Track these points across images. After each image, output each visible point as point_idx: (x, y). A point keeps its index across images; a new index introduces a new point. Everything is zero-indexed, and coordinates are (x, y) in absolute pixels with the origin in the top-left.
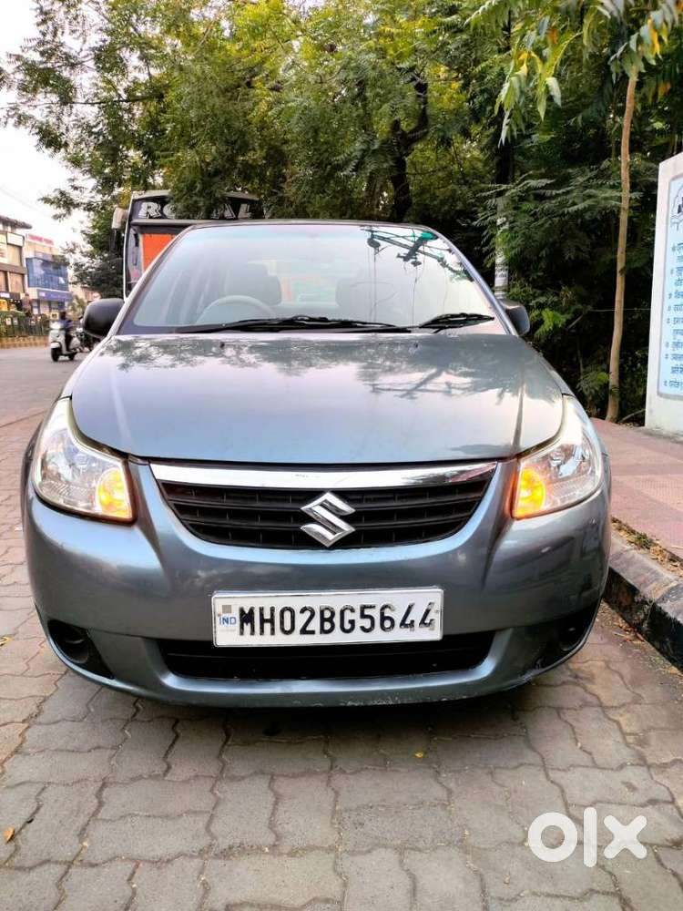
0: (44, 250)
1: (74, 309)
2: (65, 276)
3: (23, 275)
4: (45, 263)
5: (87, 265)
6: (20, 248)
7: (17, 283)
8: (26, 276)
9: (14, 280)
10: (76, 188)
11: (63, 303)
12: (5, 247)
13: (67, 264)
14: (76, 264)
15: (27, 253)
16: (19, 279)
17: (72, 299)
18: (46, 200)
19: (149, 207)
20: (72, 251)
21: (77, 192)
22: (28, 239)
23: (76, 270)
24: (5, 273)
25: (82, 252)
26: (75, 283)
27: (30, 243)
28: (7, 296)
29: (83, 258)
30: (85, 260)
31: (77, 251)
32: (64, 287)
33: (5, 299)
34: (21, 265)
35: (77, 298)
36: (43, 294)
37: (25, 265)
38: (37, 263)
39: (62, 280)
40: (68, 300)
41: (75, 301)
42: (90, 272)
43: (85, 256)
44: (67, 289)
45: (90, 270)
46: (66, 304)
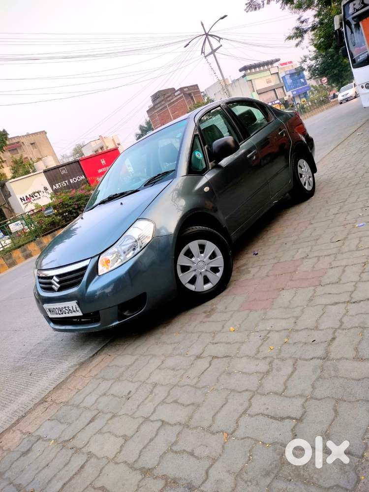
0: (290, 68)
1: (313, 93)
2: (303, 77)
3: (282, 87)
4: (292, 75)
5: (315, 65)
6: (277, 73)
7: (281, 92)
8: (284, 87)
9: (279, 91)
10: (302, 22)
11: (306, 93)
12: (270, 77)
13: (304, 70)
14: (309, 67)
15: (282, 75)
16: (281, 90)
17: (310, 89)
18: (290, 38)
19: (354, 5)
20: (305, 61)
21: (304, 24)
22: (280, 67)
23: (309, 71)
24: (274, 90)
25: (310, 59)
26: (310, 78)
27: (282, 69)
28: (278, 101)
29: (311, 62)
30: (313, 62)
31: (308, 59)
32: (305, 83)
33: (278, 103)
34: (280, 82)
35: (313, 86)
36: (295, 93)
37: (282, 82)
38: (288, 77)
39: (302, 80)
40: (308, 90)
41: (312, 89)
42: (318, 68)
43: (312, 60)
44: (306, 84)
45: (317, 66)
46: (308, 92)
